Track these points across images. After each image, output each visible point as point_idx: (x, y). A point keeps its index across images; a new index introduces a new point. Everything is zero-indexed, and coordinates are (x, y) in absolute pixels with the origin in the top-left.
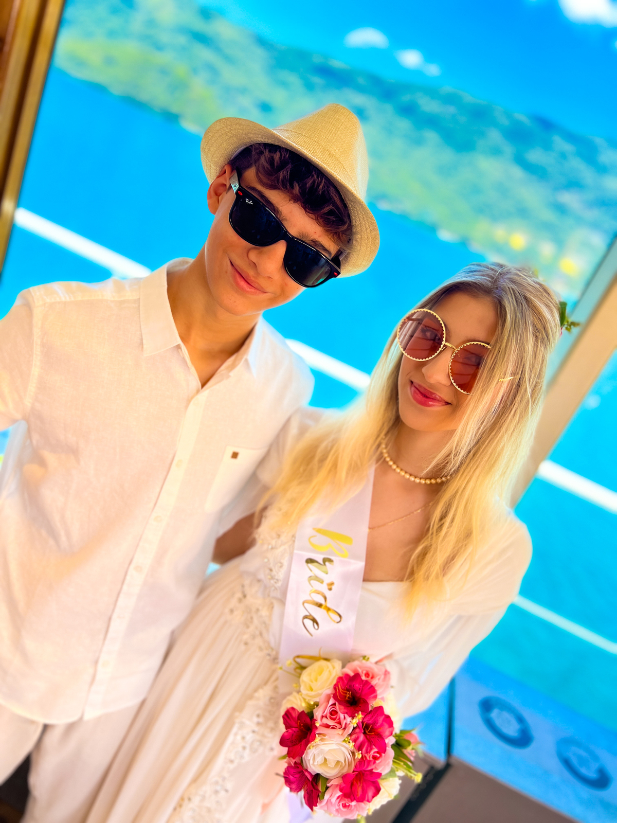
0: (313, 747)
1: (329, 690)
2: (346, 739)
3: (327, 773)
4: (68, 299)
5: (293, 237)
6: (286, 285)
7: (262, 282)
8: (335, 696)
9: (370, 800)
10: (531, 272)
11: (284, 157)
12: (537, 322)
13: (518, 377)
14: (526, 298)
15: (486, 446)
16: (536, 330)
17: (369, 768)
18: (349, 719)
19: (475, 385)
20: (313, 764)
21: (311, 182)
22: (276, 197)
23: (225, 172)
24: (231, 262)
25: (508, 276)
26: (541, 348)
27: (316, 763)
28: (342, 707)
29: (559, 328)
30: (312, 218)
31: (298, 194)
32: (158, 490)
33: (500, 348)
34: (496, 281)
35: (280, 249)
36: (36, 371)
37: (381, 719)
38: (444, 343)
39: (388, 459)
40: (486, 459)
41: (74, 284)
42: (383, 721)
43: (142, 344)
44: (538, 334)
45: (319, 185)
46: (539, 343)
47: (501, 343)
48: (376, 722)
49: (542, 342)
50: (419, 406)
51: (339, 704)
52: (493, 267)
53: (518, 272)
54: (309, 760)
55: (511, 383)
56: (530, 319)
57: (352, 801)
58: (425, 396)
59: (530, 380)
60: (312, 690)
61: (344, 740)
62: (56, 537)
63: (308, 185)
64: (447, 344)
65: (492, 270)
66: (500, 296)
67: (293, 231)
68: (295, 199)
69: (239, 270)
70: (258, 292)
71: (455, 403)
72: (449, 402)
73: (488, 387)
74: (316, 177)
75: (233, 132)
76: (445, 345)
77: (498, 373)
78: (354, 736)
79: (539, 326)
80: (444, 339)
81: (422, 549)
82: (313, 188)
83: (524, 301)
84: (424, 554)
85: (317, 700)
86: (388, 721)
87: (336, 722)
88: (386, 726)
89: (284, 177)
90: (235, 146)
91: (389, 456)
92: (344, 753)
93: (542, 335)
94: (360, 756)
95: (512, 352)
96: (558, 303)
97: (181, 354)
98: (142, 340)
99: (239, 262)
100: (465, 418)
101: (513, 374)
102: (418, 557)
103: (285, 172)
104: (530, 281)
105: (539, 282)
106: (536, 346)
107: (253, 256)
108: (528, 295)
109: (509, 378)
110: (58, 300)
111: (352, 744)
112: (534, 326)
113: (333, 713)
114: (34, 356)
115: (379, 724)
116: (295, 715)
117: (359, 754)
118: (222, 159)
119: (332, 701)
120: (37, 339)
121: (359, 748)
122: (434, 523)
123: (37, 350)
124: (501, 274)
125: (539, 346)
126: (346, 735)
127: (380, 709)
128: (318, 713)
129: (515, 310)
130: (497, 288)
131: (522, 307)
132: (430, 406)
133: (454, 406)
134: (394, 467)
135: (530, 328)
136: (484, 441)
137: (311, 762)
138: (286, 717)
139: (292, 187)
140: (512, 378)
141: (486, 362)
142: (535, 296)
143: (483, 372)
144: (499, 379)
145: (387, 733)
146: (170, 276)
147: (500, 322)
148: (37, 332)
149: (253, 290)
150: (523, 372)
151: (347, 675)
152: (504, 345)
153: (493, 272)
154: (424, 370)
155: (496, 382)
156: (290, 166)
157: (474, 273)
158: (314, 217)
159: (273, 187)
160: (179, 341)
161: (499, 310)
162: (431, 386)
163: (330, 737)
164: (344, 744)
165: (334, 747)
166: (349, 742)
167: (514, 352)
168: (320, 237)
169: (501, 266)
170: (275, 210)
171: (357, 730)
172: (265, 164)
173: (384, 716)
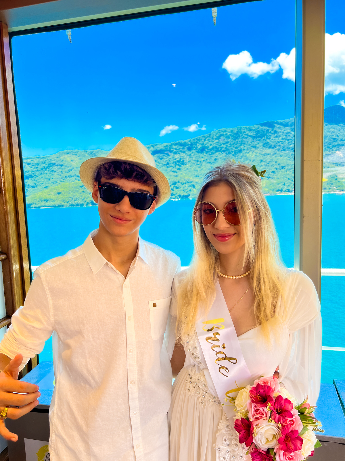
0: (256, 434)
1: (249, 400)
2: (269, 420)
3: (271, 445)
4: (54, 265)
5: (130, 192)
6: (137, 213)
7: (127, 217)
8: (253, 401)
9: (300, 448)
10: (232, 163)
11: (109, 164)
12: (247, 180)
13: (255, 206)
14: (237, 174)
15: (260, 242)
16: (249, 183)
17: (290, 430)
18: (265, 409)
19: (240, 220)
20: (262, 445)
21: (123, 167)
22: (114, 181)
23: (95, 186)
24: (111, 216)
25: (224, 170)
26: (256, 190)
27: (263, 443)
28: (259, 405)
29: (258, 177)
30: (132, 181)
31: (121, 174)
32: (125, 335)
33: (240, 199)
34: (221, 174)
35: (126, 199)
36: (50, 302)
37: (283, 401)
38: (216, 211)
39: (222, 275)
40: (263, 248)
41: (54, 259)
42: (285, 402)
43: (91, 270)
44: (251, 185)
45: (127, 167)
46: (254, 188)
47: (239, 196)
48: (281, 405)
49: (255, 187)
50: (224, 242)
51: (257, 404)
52: (216, 170)
53: (227, 166)
54: (259, 444)
55: (254, 210)
56: (244, 181)
57: (291, 453)
58: (223, 237)
59: (261, 204)
60: (242, 406)
61: (269, 421)
62: (89, 383)
63: (123, 169)
64: (218, 210)
65: (216, 171)
66: (226, 179)
67: (128, 190)
68: (121, 177)
69: (115, 217)
70: (127, 221)
71: (236, 232)
72: (234, 233)
73: (246, 217)
74: (124, 165)
75: (88, 167)
76: (217, 212)
77: (246, 209)
78: (273, 417)
79: (250, 181)
80: (216, 209)
81: (257, 303)
82: (125, 169)
83: (237, 176)
84: (259, 305)
85: (246, 409)
86: (287, 401)
87: (260, 415)
88: (288, 404)
89: (112, 171)
90: (93, 172)
91: (222, 273)
92: (272, 428)
93: (253, 184)
94: (281, 425)
95: (246, 197)
96: (251, 168)
97: (109, 266)
98: (91, 268)
99: (114, 214)
100: (245, 236)
101: (252, 206)
102: (257, 308)
103: (112, 169)
104: (234, 166)
105: (238, 164)
106: (253, 189)
107: (117, 208)
108: (237, 172)
109: (251, 209)
110: (49, 267)
111: (273, 421)
112: (247, 182)
113: (257, 410)
114: (47, 295)
115: (283, 405)
116: (239, 423)
117: (279, 425)
118: (91, 181)
119: (253, 405)
120: (46, 288)
121: (279, 421)
122: (256, 289)
123: (48, 292)
124: (221, 171)
125: (255, 189)
126: (268, 418)
127: (280, 397)
128: (250, 415)
129: (236, 181)
130: (223, 177)
131: (238, 178)
132: (227, 240)
133: (238, 234)
134: (226, 277)
135: (247, 184)
136: (258, 241)
137: (260, 444)
138: (236, 427)
139: (117, 173)
140: (253, 208)
141: (238, 207)
142: (240, 171)
143: (240, 212)
144: (248, 211)
145: (290, 407)
146: (93, 239)
147: (233, 189)
148: (45, 284)
149: (125, 222)
150: (256, 203)
151: (254, 388)
152: (241, 197)
153: (217, 172)
154: (215, 226)
155: (248, 213)
156: (112, 166)
157: (210, 177)
158: (132, 180)
159: (112, 178)
160: (106, 261)
161: (230, 185)
162: (223, 231)
163: (261, 424)
164: (270, 423)
165: (267, 428)
166: (271, 421)
167: (247, 197)
168: (140, 187)
169: (219, 168)
170: (118, 186)
171: (273, 413)
172: (104, 171)
173: (283, 400)
